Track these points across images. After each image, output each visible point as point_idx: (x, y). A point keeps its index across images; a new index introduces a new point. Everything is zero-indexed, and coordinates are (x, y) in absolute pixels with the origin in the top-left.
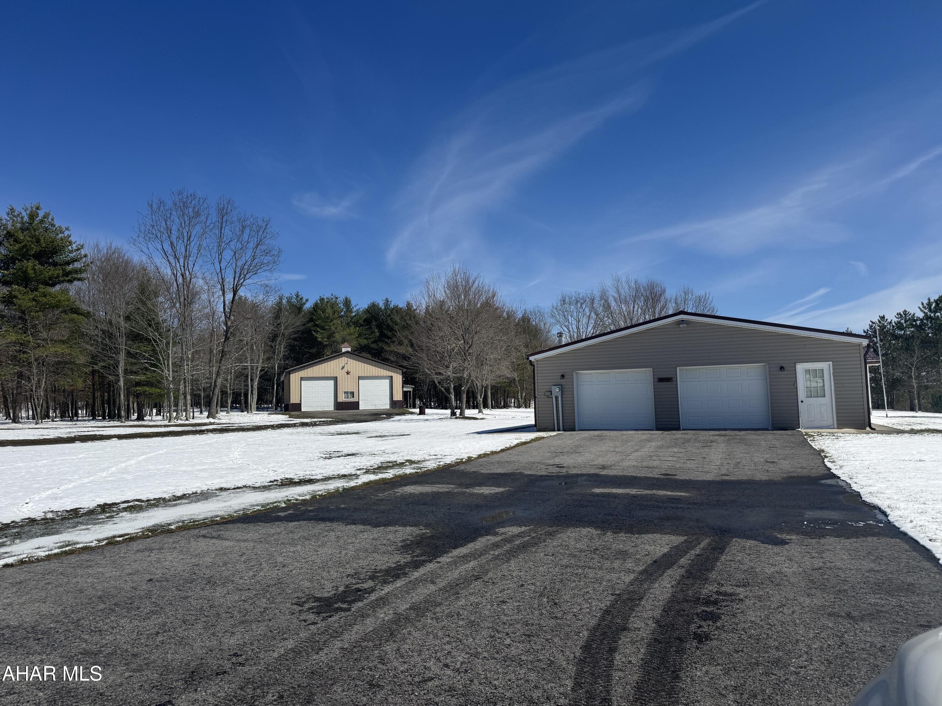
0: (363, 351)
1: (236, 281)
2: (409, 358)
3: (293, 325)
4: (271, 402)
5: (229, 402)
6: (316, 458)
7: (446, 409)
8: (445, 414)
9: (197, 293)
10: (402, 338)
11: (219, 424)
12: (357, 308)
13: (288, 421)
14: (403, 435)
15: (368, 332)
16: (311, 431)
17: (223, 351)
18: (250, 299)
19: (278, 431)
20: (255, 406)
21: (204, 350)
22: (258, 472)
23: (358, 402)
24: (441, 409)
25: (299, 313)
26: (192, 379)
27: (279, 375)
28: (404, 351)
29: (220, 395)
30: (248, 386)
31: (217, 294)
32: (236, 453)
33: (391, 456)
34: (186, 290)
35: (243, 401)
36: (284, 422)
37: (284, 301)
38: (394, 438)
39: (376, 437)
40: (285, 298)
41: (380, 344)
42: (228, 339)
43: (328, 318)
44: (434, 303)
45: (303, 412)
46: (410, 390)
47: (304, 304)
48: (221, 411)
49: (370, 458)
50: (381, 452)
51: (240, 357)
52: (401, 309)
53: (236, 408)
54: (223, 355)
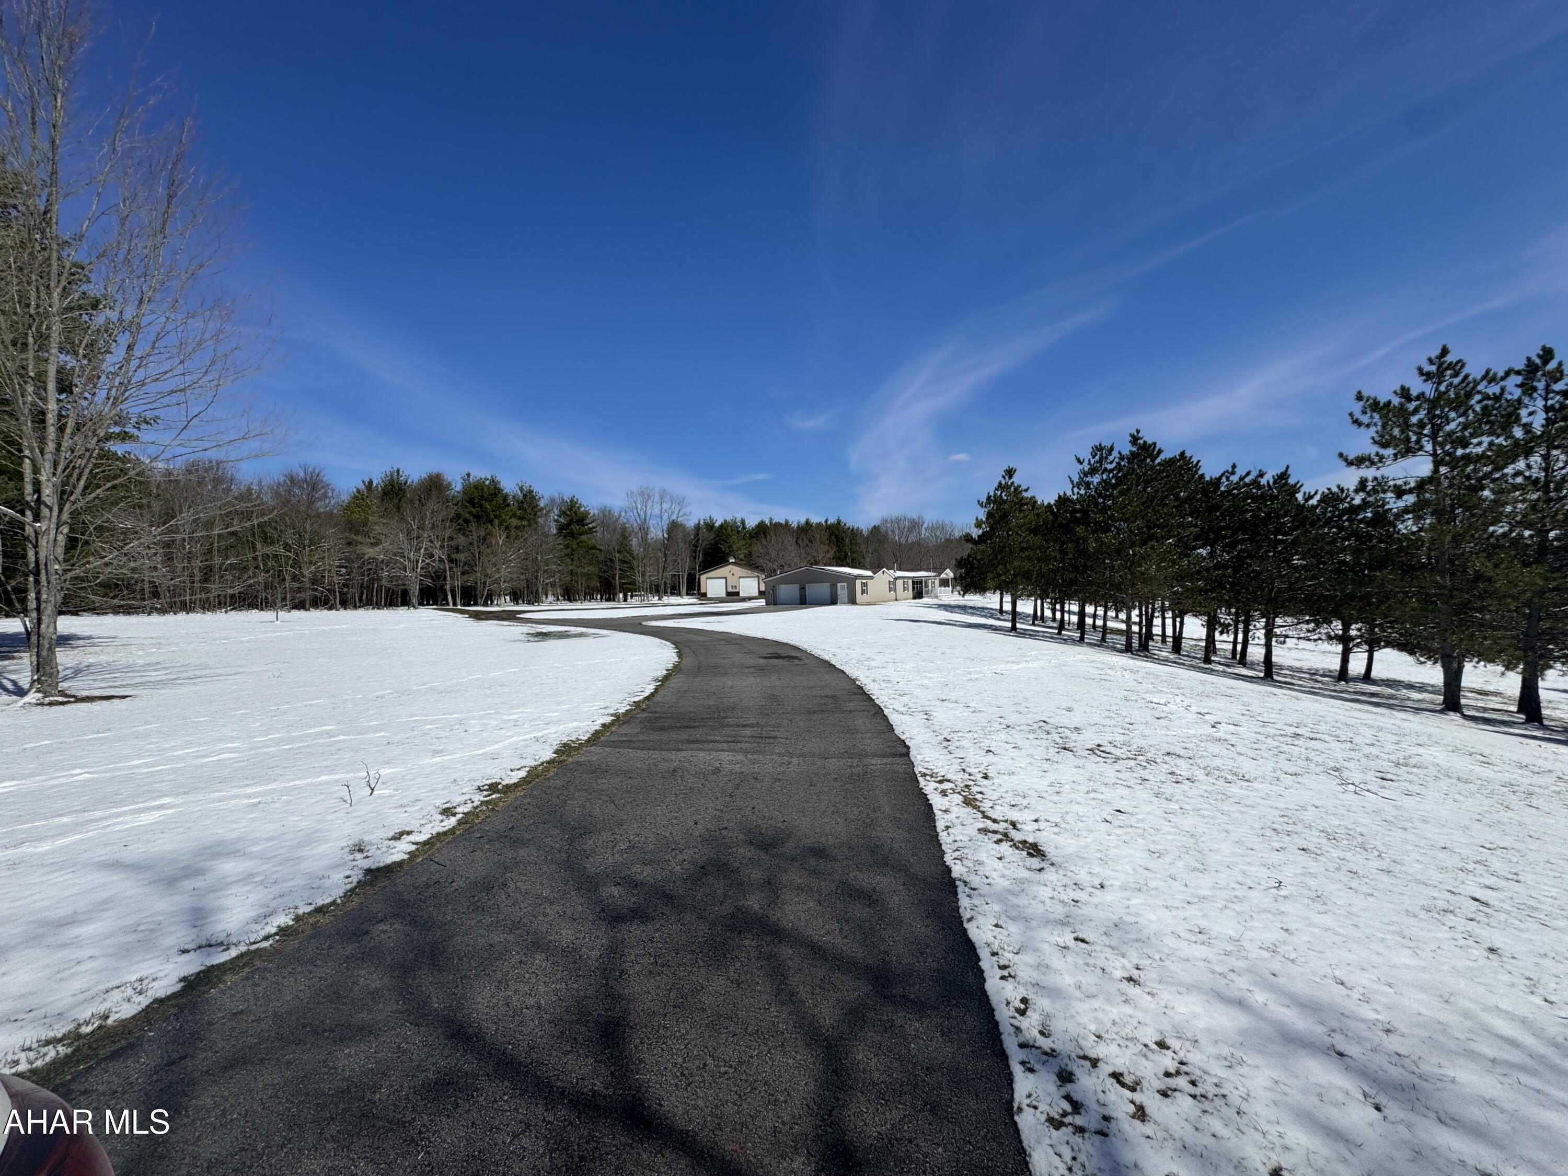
4: (693, 591)
23: (739, 591)
36: (698, 602)
40: (702, 519)
43: (728, 534)
45: (707, 595)
47: (715, 524)
54: (664, 569)
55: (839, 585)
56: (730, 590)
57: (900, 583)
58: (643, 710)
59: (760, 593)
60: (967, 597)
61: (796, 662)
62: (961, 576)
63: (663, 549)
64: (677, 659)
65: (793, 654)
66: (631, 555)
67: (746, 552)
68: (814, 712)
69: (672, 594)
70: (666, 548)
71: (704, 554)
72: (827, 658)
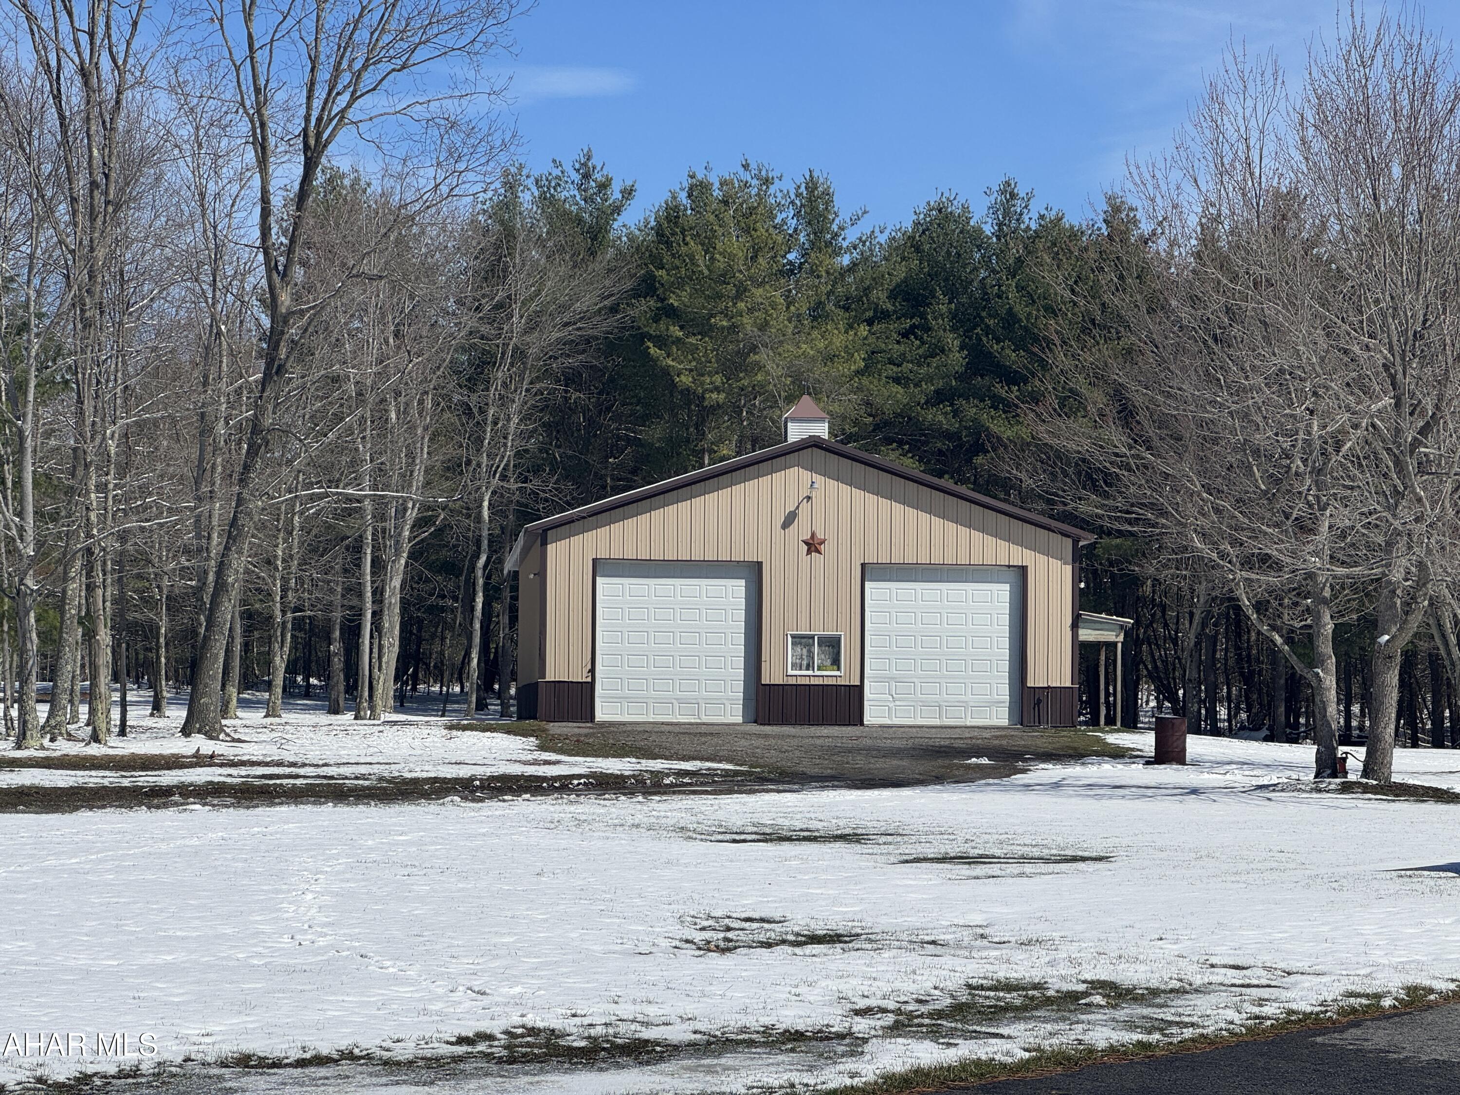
0: (888, 441)
1: (317, 104)
2: (1110, 479)
3: (563, 308)
4: (460, 676)
5: (280, 663)
6: (664, 943)
7: (1293, 740)
8: (1289, 767)
9: (147, 157)
10: (1079, 383)
11: (233, 764)
12: (864, 228)
13: (535, 763)
14: (1075, 859)
15: (913, 347)
16: (639, 818)
17: (256, 427)
18: (376, 188)
19: (493, 808)
20: (391, 687)
21: (174, 421)
22: (404, 991)
23: (860, 688)
24: (1268, 739)
25: (593, 253)
26: (122, 553)
27: (497, 546)
28: (1086, 445)
29: (238, 630)
30: (361, 595)
31: (236, 163)
32: (309, 896)
33: (1019, 955)
34: (97, 139)
35: (338, 663)
36: (516, 769)
37: (527, 198)
38: (1028, 868)
39: (944, 859)
40: (530, 183)
41: (971, 410)
42: (281, 370)
43: (724, 278)
44: (1247, 203)
45: (603, 724)
46: (1109, 636)
47: (617, 209)
48: (245, 704)
49: (914, 959)
50: (966, 936)
51: (329, 457)
52: (1074, 235)
53: (307, 692)
56: (782, 667)
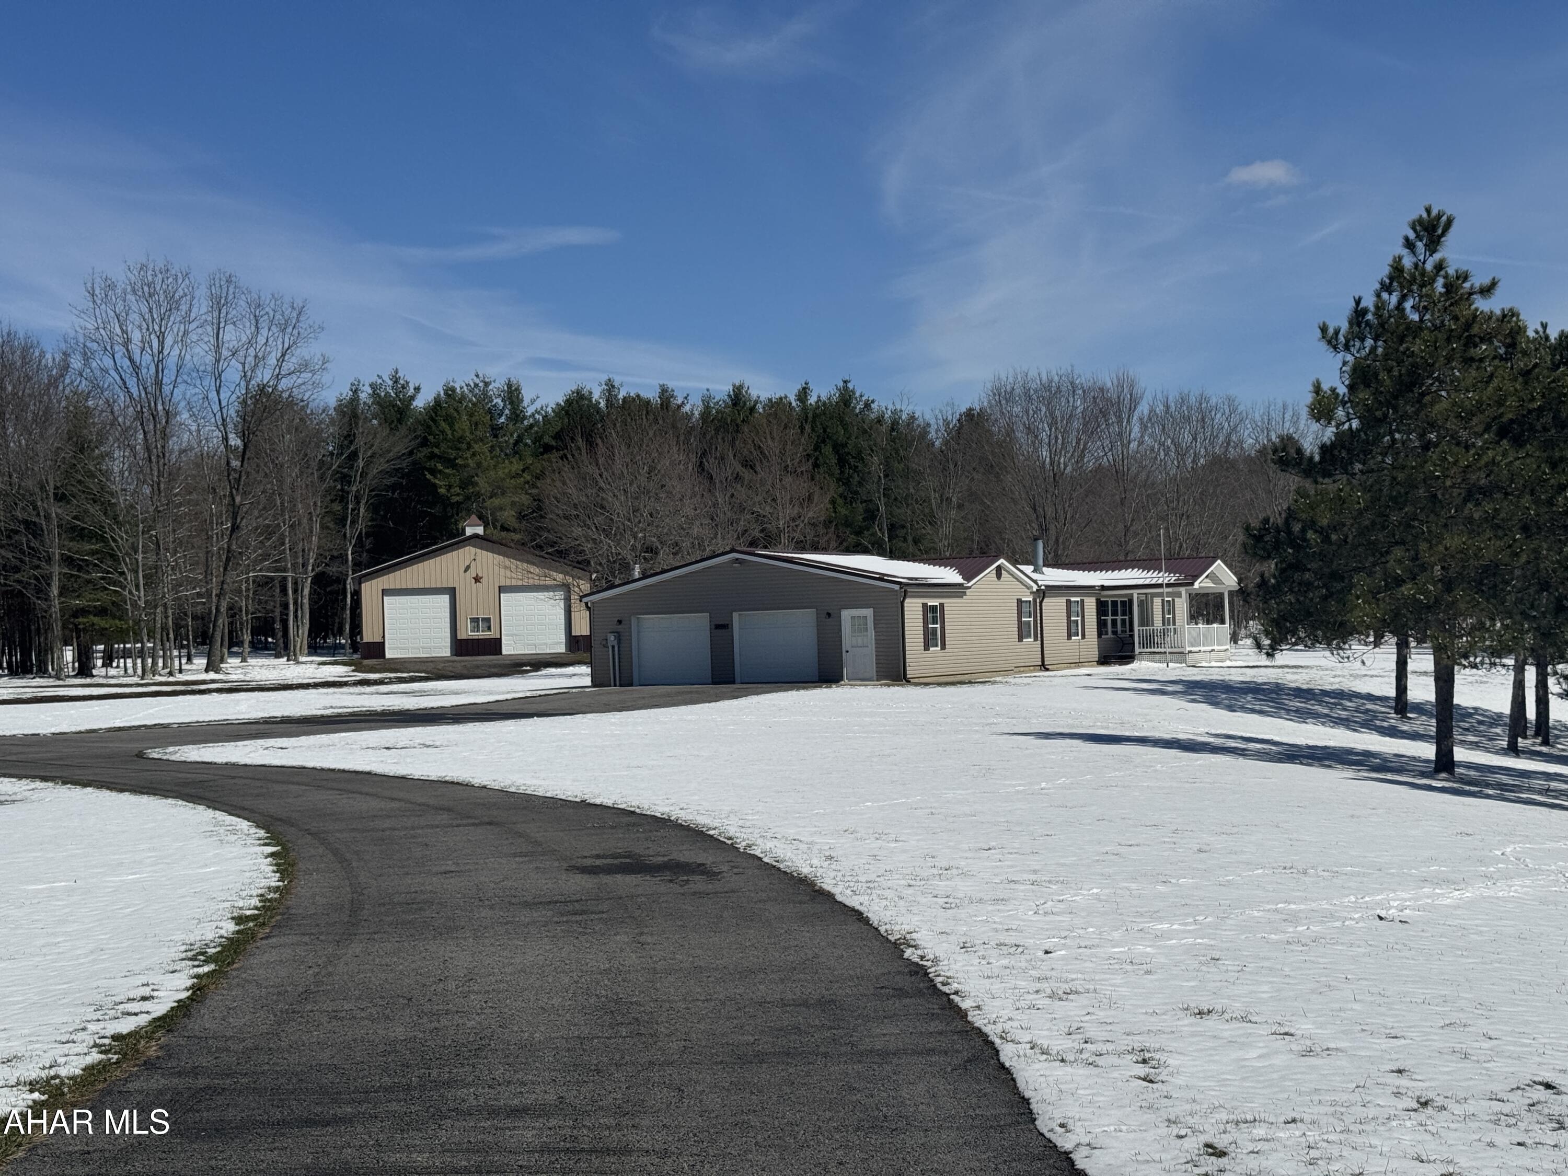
3: (385, 453)
5: (247, 637)
11: (226, 682)
12: (537, 405)
20: (305, 643)
23: (500, 640)
25: (402, 423)
37: (364, 395)
40: (366, 388)
43: (461, 439)
45: (389, 659)
47: (412, 398)
48: (231, 659)
53: (262, 651)
54: (230, 558)
55: (846, 614)
56: (466, 632)
57: (1054, 608)
58: (150, 1065)
59: (574, 642)
60: (1285, 657)
61: (699, 883)
62: (1263, 583)
63: (224, 490)
64: (274, 880)
65: (688, 854)
66: (108, 507)
67: (525, 499)
68: (761, 1058)
69: (259, 648)
70: (236, 485)
71: (374, 508)
72: (806, 870)
